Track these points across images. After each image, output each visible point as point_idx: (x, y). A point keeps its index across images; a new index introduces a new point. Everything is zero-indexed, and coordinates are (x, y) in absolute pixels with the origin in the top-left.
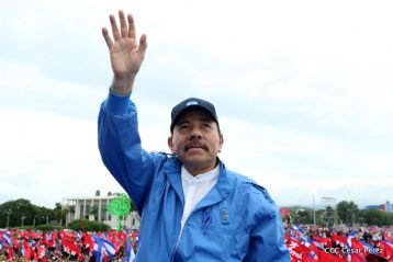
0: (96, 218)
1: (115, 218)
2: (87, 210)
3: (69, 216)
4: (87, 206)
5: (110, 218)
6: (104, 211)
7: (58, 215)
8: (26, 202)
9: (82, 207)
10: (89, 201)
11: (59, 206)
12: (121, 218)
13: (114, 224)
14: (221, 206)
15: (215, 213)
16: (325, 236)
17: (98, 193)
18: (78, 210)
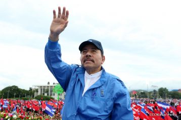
0: (48, 94)
1: (56, 95)
2: (44, 91)
3: (35, 94)
4: (44, 89)
5: (54, 95)
6: (51, 91)
7: (31, 93)
8: (16, 87)
9: (41, 89)
10: (44, 87)
11: (31, 89)
12: (59, 94)
13: (56, 97)
14: (101, 88)
15: (98, 91)
16: (152, 103)
17: (49, 83)
18: (39, 91)
